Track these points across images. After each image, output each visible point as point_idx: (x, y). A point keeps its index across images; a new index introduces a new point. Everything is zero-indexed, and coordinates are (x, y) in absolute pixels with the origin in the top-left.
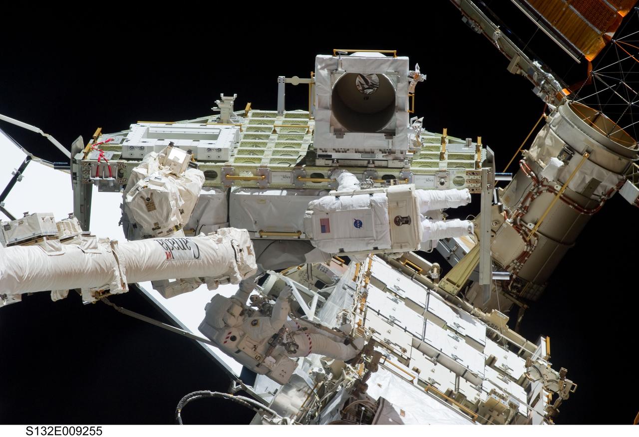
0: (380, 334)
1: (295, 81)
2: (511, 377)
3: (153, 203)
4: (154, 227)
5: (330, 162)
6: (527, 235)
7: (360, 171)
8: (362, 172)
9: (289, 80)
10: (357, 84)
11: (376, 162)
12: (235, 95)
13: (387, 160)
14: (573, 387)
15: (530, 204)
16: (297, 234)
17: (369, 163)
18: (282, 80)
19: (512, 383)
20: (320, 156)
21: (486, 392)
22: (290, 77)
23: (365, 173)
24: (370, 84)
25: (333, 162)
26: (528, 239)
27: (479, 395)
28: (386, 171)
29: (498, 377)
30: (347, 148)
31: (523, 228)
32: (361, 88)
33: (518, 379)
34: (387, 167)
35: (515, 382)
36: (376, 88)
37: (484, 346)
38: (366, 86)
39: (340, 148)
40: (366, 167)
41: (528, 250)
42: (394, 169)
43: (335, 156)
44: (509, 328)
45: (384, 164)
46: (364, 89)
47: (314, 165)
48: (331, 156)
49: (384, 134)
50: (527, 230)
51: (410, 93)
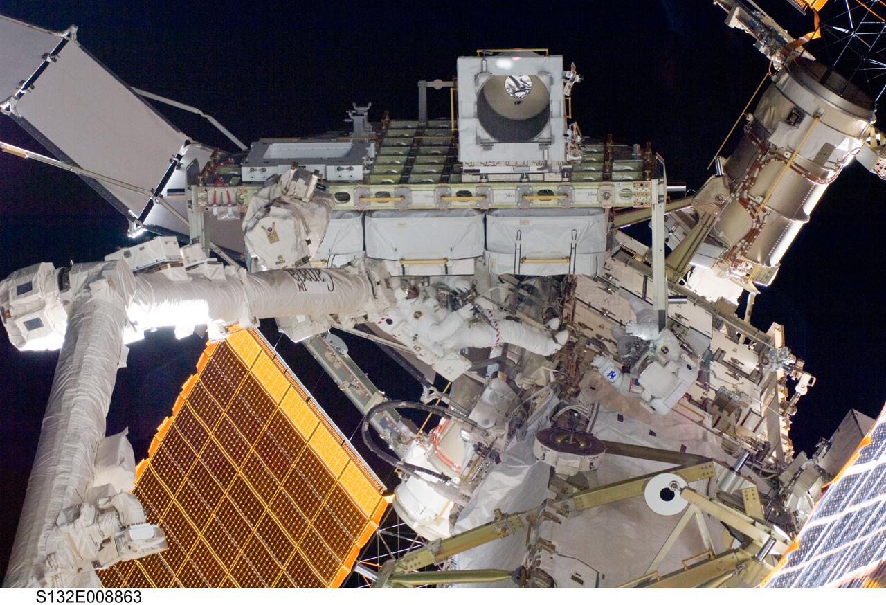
0: (592, 330)
1: (438, 84)
2: (742, 372)
3: (276, 233)
4: (277, 260)
5: (477, 178)
6: (755, 211)
7: (512, 186)
8: (515, 188)
9: (430, 84)
10: (506, 87)
11: (530, 176)
12: (370, 104)
13: (543, 173)
14: (811, 381)
15: (758, 175)
16: (443, 262)
17: (522, 177)
18: (423, 86)
19: (743, 379)
20: (468, 171)
21: (714, 390)
22: (432, 80)
23: (519, 189)
24: (521, 86)
25: (481, 178)
26: (756, 215)
27: (706, 395)
28: (542, 186)
29: (727, 373)
30: (496, 161)
31: (751, 202)
32: (511, 91)
33: (749, 374)
34: (543, 181)
35: (746, 377)
36: (528, 91)
37: (711, 339)
38: (517, 89)
39: (488, 161)
40: (520, 181)
41: (757, 228)
42: (550, 184)
43: (483, 170)
44: (738, 317)
45: (540, 177)
46: (515, 92)
47: (460, 182)
48: (478, 171)
49: (537, 144)
50: (755, 204)
51: (566, 96)
